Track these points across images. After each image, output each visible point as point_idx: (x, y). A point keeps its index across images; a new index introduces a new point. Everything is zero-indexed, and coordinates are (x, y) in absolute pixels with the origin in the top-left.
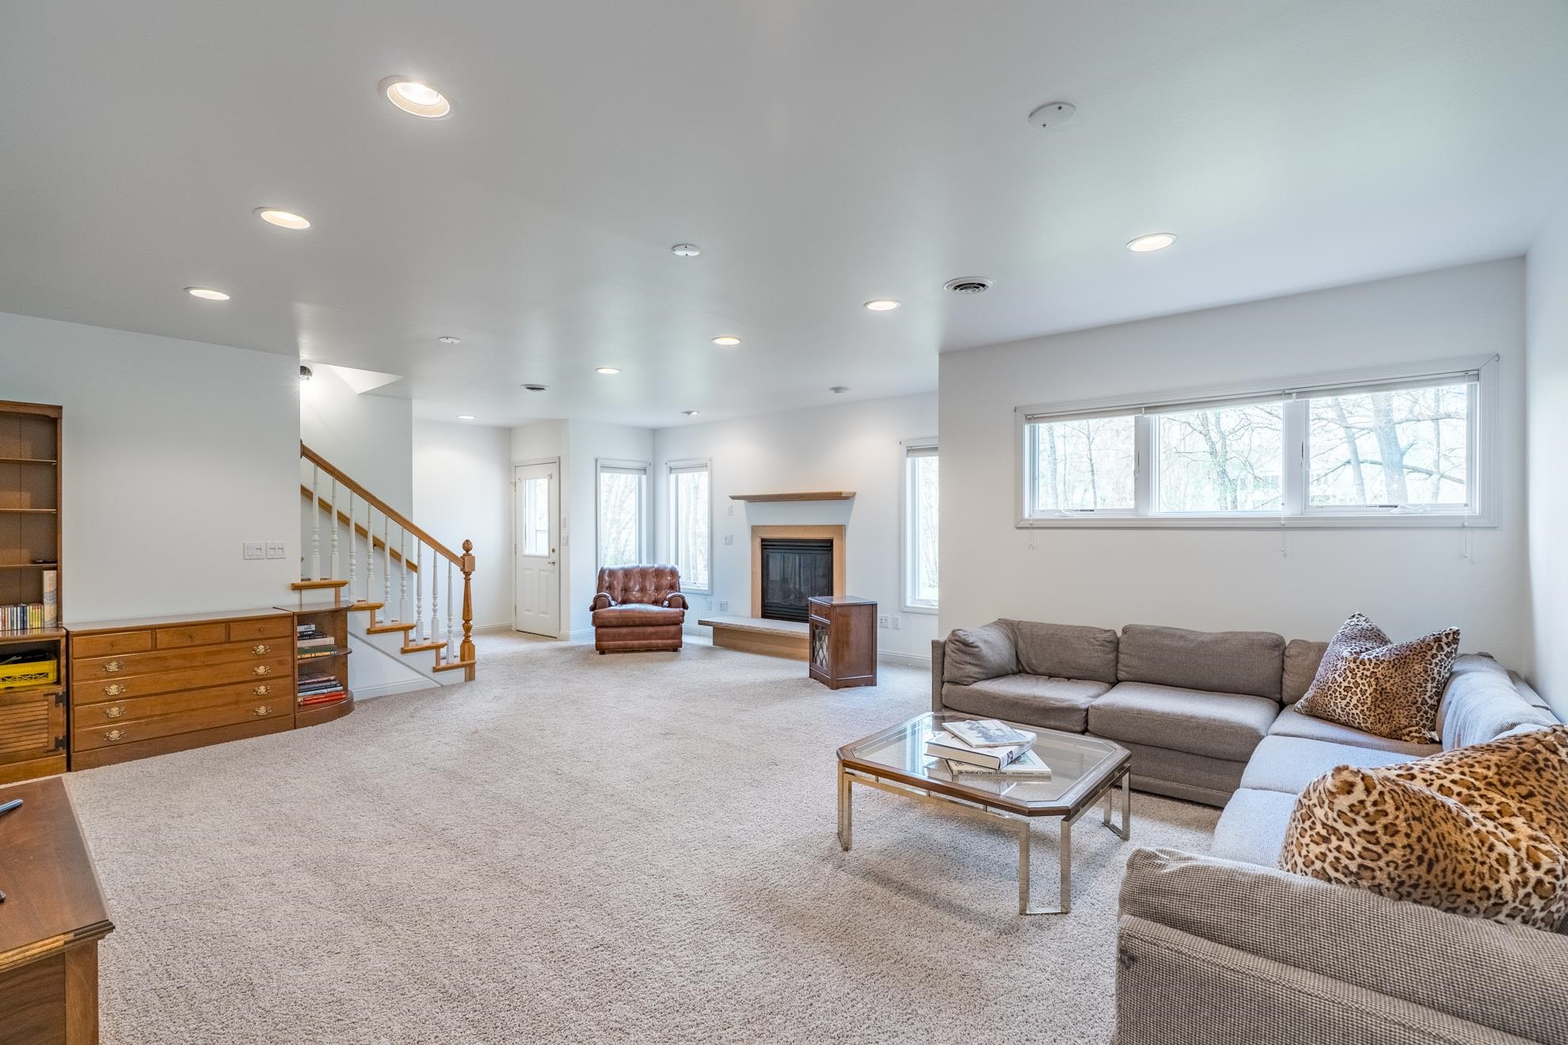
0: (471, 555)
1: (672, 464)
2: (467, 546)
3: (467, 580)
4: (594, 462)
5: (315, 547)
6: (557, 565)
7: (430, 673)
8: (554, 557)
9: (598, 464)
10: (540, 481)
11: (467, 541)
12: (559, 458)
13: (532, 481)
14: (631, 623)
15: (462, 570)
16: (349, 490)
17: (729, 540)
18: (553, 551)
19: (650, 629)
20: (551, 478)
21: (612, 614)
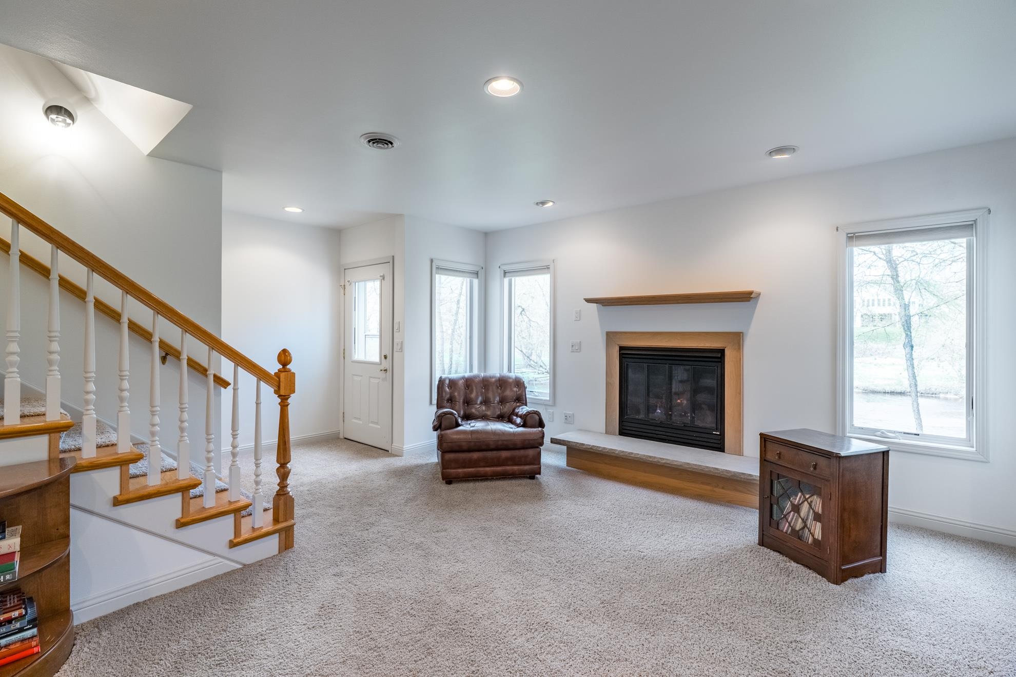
0: (289, 371)
1: (507, 268)
2: (284, 358)
3: (284, 406)
4: (429, 263)
5: (12, 364)
6: (389, 373)
7: (225, 550)
8: (386, 364)
9: (434, 264)
10: (370, 285)
11: (285, 351)
12: (393, 257)
13: (362, 284)
14: (484, 447)
15: (276, 392)
16: (86, 269)
17: (577, 348)
18: (385, 357)
19: (505, 454)
20: (384, 279)
21: (462, 436)
